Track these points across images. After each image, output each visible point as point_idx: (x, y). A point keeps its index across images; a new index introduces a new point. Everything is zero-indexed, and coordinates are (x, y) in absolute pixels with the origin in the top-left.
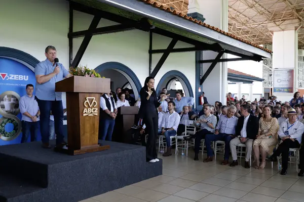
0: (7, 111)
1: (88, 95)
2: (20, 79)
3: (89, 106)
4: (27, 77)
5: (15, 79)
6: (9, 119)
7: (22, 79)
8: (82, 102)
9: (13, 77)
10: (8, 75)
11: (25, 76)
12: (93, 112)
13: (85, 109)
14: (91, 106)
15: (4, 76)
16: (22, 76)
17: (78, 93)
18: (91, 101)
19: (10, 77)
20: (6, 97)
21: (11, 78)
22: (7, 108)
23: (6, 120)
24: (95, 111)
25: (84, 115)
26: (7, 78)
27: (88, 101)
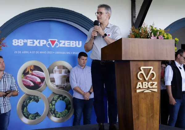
0: (57, 86)
1: (143, 63)
2: (71, 46)
3: (145, 80)
4: (81, 42)
5: (66, 46)
6: (60, 96)
7: (74, 46)
8: (135, 73)
9: (64, 44)
10: (58, 41)
11: (77, 42)
12: (150, 87)
13: (139, 83)
14: (147, 79)
15: (53, 42)
16: (74, 42)
17: (128, 62)
18: (147, 71)
19: (60, 43)
20: (56, 68)
21: (61, 45)
22: (58, 82)
23: (56, 97)
24: (154, 86)
25: (138, 91)
26: (57, 45)
27: (142, 72)
